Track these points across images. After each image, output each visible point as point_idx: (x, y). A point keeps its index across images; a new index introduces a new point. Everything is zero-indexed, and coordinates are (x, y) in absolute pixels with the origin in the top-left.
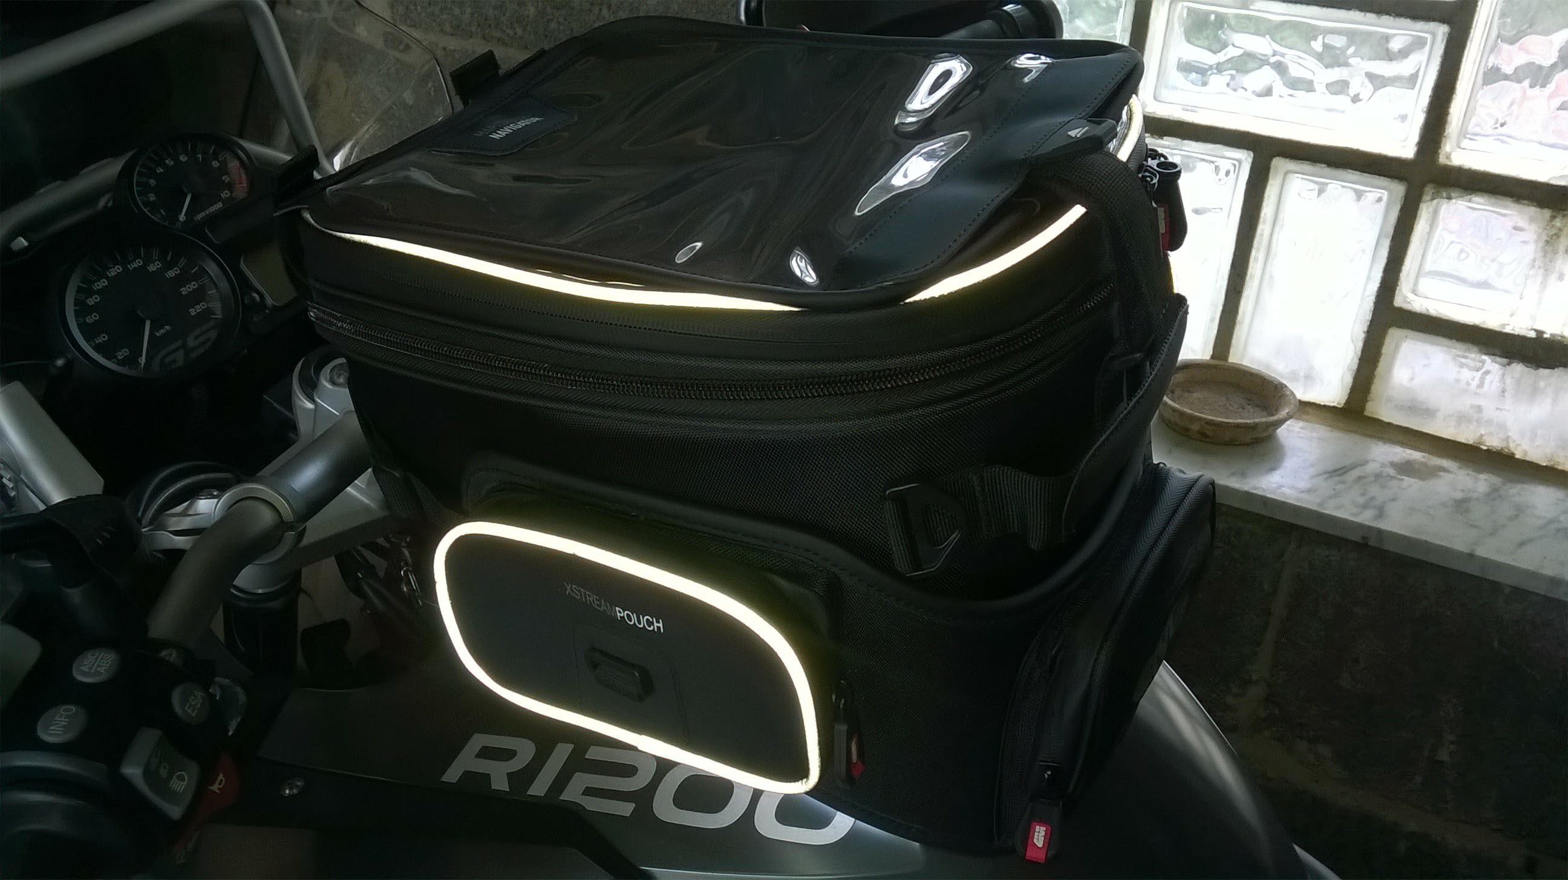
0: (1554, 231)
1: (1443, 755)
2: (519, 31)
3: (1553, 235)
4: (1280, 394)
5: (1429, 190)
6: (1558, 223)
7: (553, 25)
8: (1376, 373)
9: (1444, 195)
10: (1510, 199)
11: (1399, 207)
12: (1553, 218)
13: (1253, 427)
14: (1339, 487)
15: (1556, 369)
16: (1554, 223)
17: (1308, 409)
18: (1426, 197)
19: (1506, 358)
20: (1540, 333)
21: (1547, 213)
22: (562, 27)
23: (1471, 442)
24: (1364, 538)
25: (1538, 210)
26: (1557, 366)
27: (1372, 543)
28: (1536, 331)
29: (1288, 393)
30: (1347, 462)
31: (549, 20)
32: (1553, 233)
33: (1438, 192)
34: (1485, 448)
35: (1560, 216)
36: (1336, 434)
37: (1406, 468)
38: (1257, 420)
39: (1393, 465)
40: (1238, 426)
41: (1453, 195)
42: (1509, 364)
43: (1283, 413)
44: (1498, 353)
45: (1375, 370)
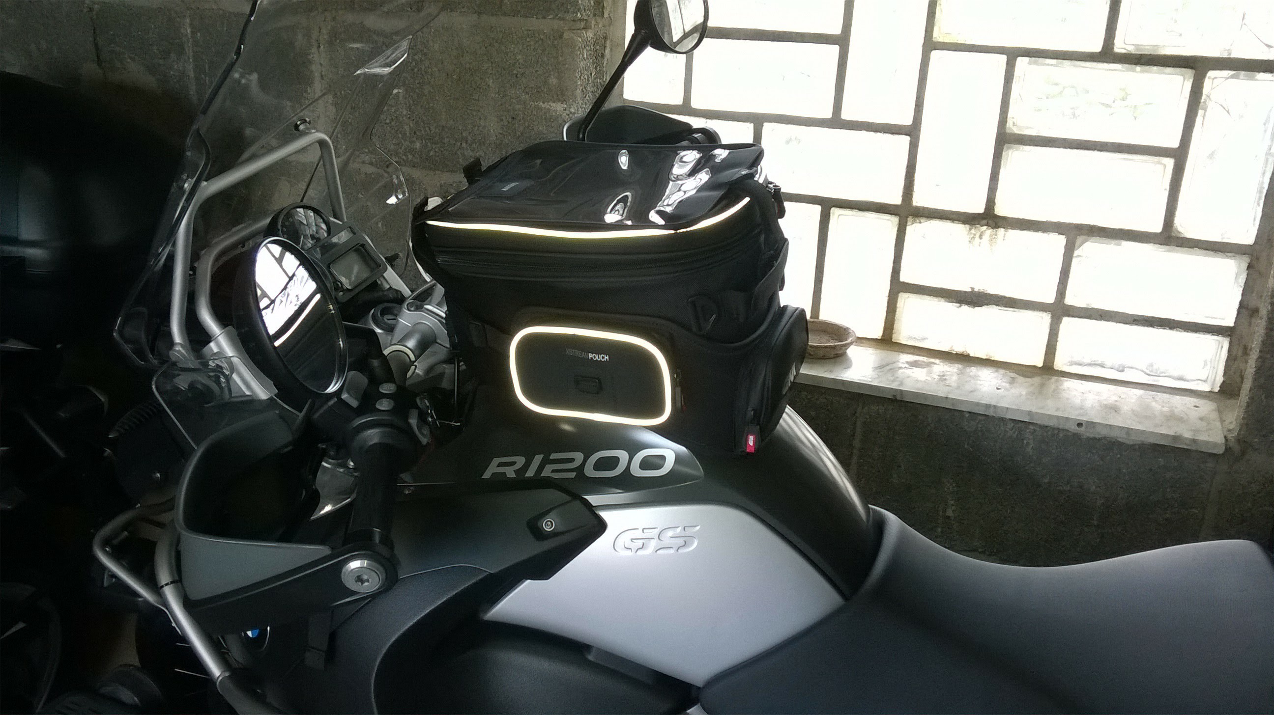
0: (972, 236)
1: (949, 513)
2: (410, 157)
3: (972, 238)
4: (847, 333)
5: (910, 219)
6: (973, 231)
7: (432, 153)
8: (895, 318)
9: (918, 221)
10: (949, 221)
11: (896, 229)
12: (970, 229)
13: (834, 347)
14: (880, 374)
15: (983, 307)
16: (971, 232)
17: (861, 341)
18: (909, 223)
19: (958, 303)
20: (973, 289)
21: (968, 226)
22: (437, 154)
23: (947, 350)
24: (894, 396)
25: (963, 225)
26: (983, 305)
27: (898, 398)
28: (971, 288)
29: (851, 331)
30: (884, 363)
31: (429, 151)
32: (971, 237)
33: (915, 220)
34: (955, 353)
35: (974, 228)
36: (878, 351)
37: (914, 364)
38: (836, 344)
39: (907, 363)
40: (826, 347)
41: (922, 221)
42: (960, 306)
43: (849, 341)
44: (955, 301)
45: (895, 316)
